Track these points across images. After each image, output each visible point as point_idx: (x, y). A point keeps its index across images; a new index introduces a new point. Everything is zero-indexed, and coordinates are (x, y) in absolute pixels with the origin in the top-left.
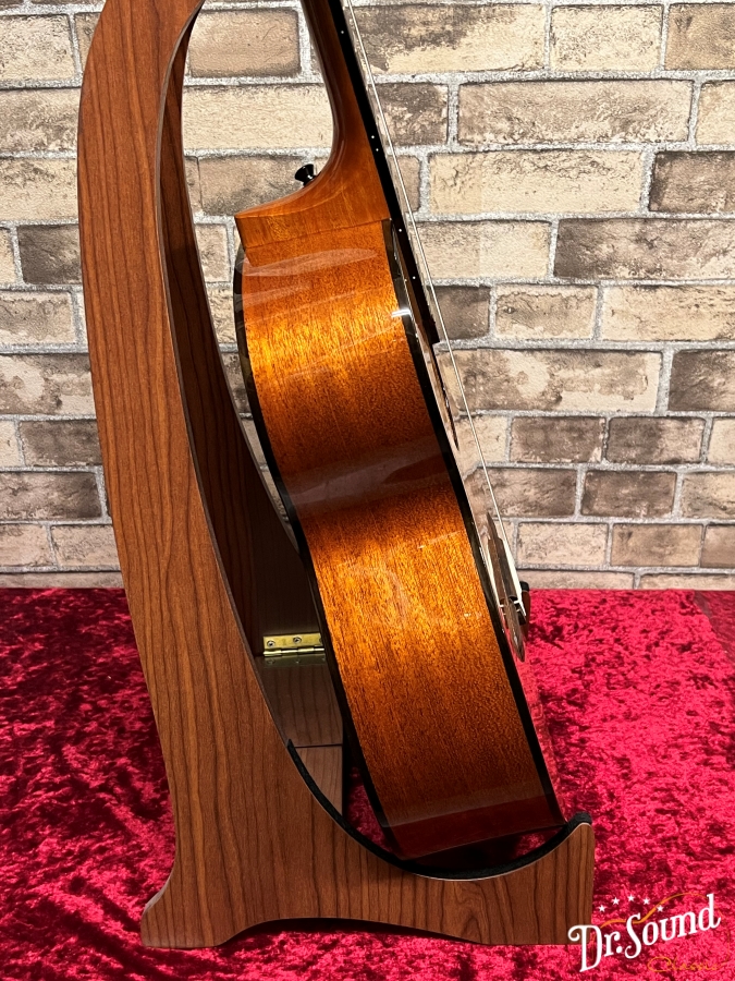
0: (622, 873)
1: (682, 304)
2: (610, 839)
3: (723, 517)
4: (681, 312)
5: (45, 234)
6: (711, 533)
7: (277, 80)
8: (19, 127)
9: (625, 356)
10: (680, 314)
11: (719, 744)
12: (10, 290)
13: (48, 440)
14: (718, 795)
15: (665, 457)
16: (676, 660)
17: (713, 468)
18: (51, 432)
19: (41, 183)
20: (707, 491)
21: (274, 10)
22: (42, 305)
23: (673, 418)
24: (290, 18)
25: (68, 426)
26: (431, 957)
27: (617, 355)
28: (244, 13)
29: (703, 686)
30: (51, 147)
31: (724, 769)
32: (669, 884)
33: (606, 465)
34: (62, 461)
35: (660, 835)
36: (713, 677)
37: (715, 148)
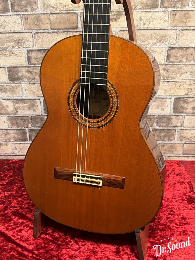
0: (159, 228)
1: (176, 86)
2: (156, 220)
3: (188, 141)
4: (176, 88)
5: (14, 69)
6: (185, 145)
7: (72, 30)
8: (8, 42)
9: (161, 99)
10: (175, 89)
11: (185, 198)
12: (5, 83)
13: (14, 121)
14: (185, 210)
15: (172, 125)
16: (175, 178)
17: (185, 128)
18: (15, 119)
19: (13, 56)
20: (184, 134)
21: (71, 13)
22: (13, 87)
23: (174, 115)
24: (76, 15)
25: (19, 117)
26: (109, 248)
27: (159, 99)
28: (64, 14)
29: (182, 184)
30: (16, 47)
31: (186, 204)
32: (171, 231)
33: (157, 127)
34: (18, 127)
35: (169, 220)
36: (185, 182)
37: (183, 46)
